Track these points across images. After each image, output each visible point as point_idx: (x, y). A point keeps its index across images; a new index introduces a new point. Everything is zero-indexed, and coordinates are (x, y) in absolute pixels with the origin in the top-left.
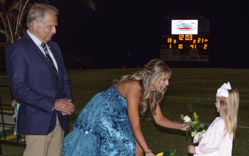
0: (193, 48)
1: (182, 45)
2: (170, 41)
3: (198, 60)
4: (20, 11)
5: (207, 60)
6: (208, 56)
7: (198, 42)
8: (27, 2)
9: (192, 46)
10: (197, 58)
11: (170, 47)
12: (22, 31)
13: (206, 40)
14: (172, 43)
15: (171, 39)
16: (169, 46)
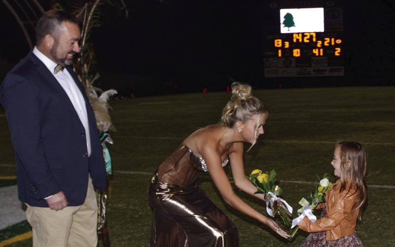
0: (317, 54)
1: (299, 50)
2: (278, 44)
3: (327, 74)
4: (84, 24)
5: (342, 74)
6: (342, 67)
7: (326, 44)
8: (93, 9)
9: (316, 52)
10: (325, 70)
11: (280, 55)
12: (89, 55)
13: (339, 41)
14: (283, 48)
15: (280, 41)
16: (278, 53)
